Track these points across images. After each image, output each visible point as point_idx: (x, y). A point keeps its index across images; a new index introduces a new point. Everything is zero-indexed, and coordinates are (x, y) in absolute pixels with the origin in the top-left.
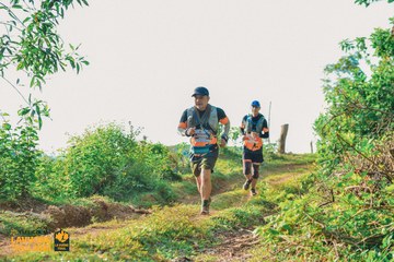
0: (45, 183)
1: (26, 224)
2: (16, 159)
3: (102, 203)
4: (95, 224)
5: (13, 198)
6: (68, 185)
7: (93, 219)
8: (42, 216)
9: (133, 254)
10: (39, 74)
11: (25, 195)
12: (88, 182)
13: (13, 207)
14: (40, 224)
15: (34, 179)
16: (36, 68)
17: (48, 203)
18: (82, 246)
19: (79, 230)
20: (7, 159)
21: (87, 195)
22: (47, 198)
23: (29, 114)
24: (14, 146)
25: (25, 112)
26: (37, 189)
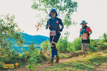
0: (69, 48)
1: (66, 56)
2: (64, 43)
3: (81, 52)
4: (80, 56)
5: (63, 51)
6: (74, 48)
7: (79, 55)
8: (69, 54)
9: (88, 63)
10: (68, 26)
11: (66, 50)
12: (78, 47)
13: (63, 52)
14: (69, 56)
15: (67, 47)
16: (67, 25)
17: (70, 52)
18: (78, 61)
19: (77, 57)
20: (62, 43)
21: (78, 50)
22: (70, 51)
23: (66, 34)
24: (63, 41)
25: (65, 34)
26: (68, 49)
